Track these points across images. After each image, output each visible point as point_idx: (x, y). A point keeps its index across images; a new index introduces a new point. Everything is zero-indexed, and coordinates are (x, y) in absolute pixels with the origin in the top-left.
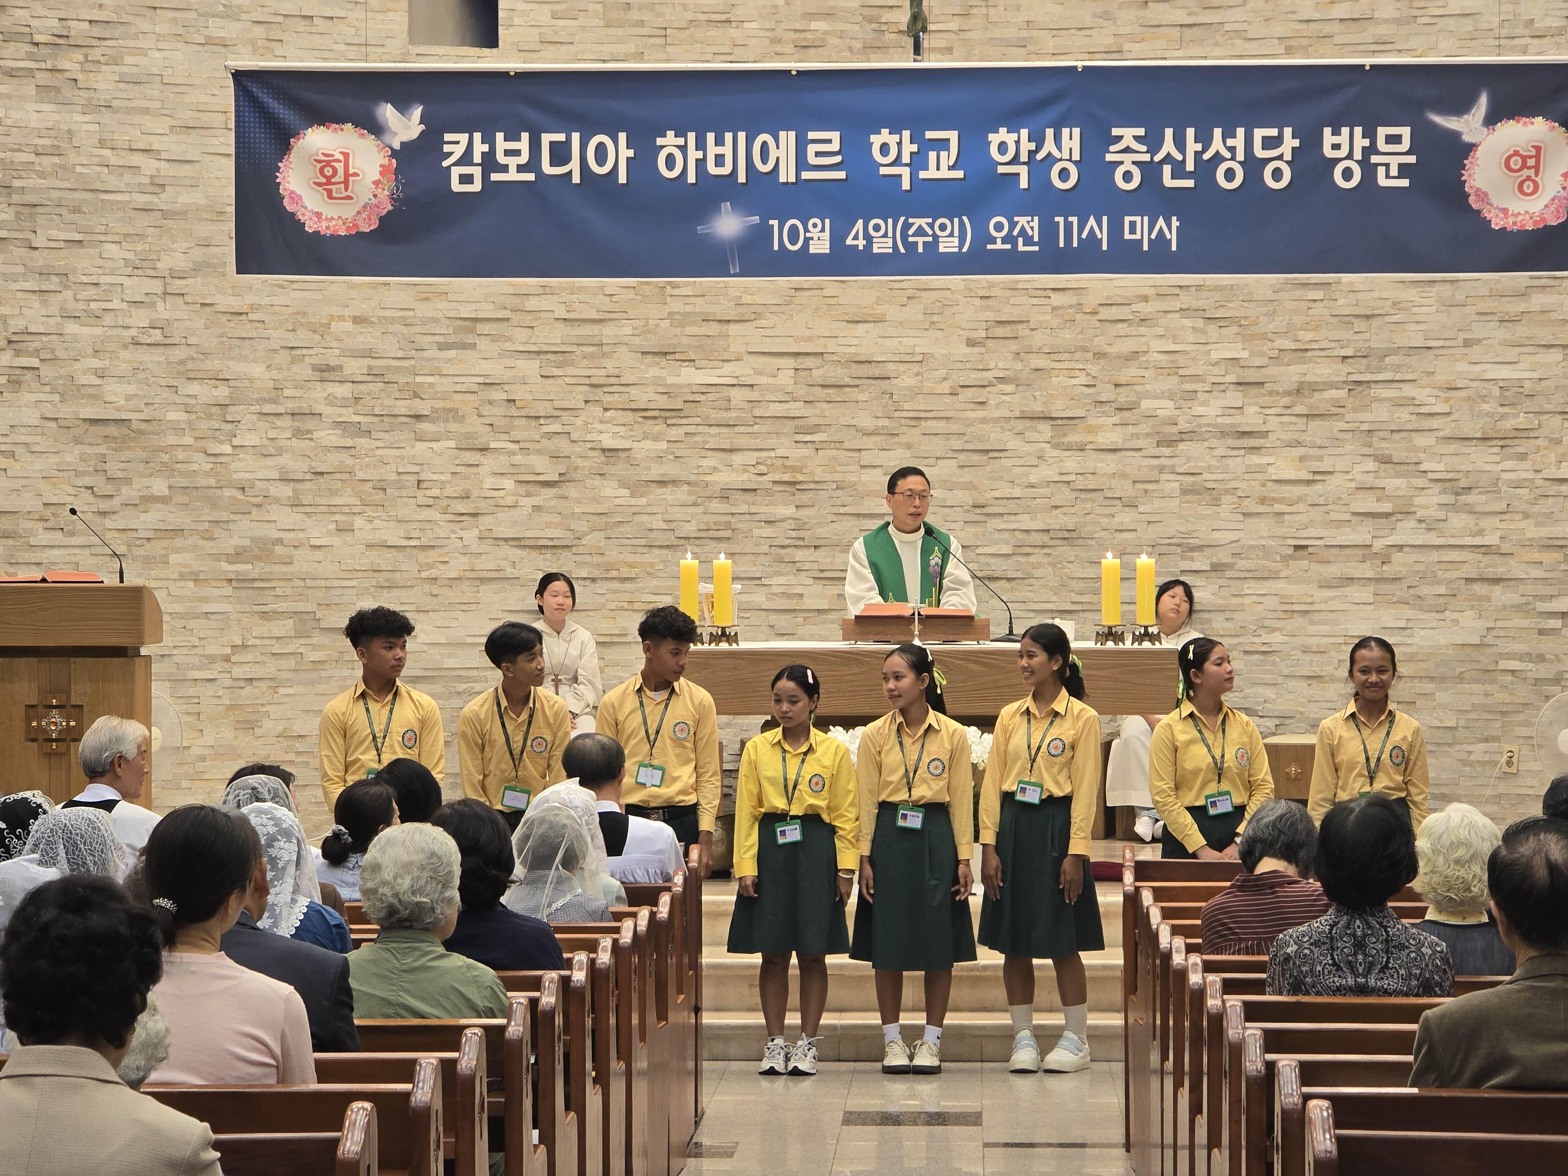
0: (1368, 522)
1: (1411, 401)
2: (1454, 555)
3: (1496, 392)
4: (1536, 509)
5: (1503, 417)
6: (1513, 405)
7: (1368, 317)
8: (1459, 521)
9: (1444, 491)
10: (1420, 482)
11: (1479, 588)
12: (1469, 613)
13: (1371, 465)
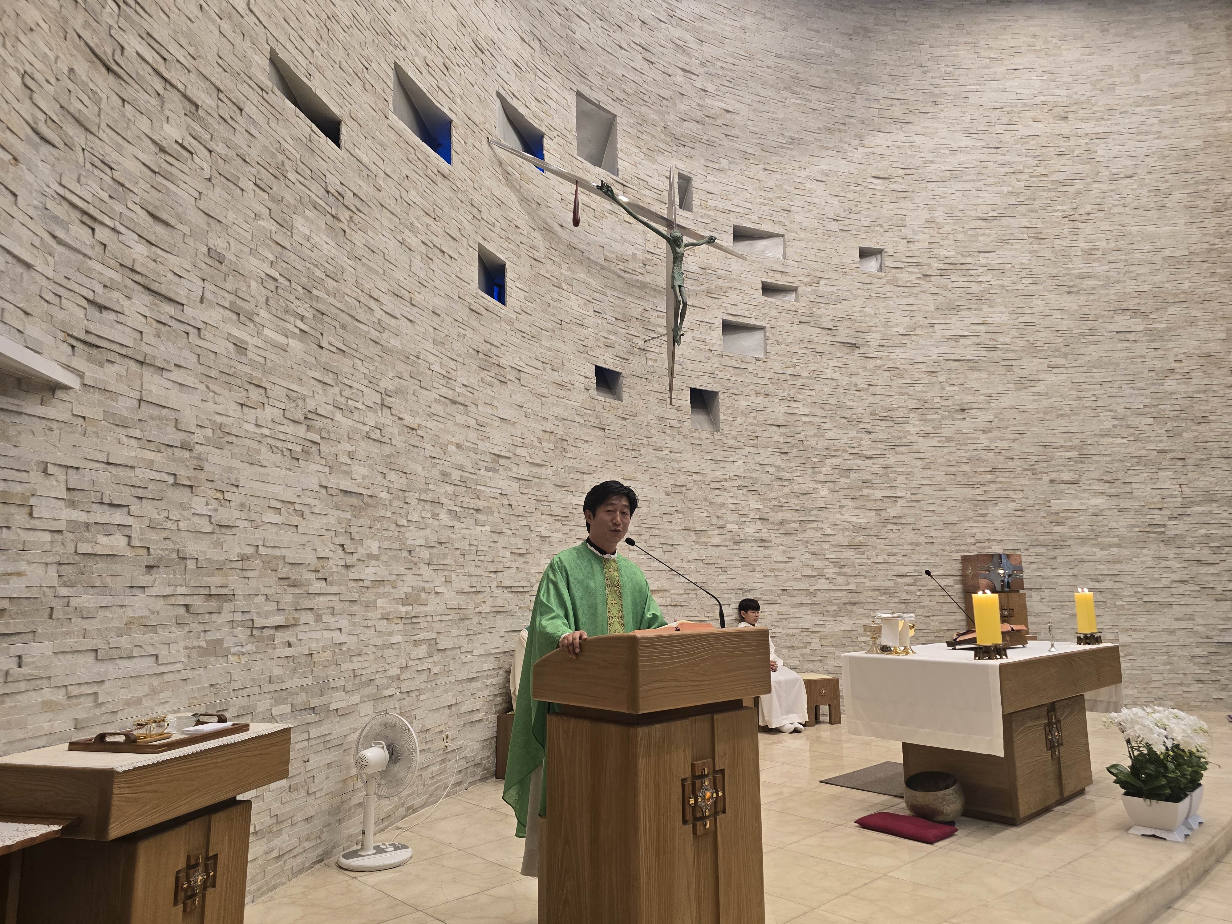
0: (807, 579)
1: (821, 530)
2: (838, 593)
3: (851, 527)
4: (869, 574)
5: (855, 537)
6: (858, 532)
7: (804, 494)
8: (841, 579)
9: (835, 567)
10: (827, 563)
11: (849, 607)
12: (846, 618)
13: (807, 556)
